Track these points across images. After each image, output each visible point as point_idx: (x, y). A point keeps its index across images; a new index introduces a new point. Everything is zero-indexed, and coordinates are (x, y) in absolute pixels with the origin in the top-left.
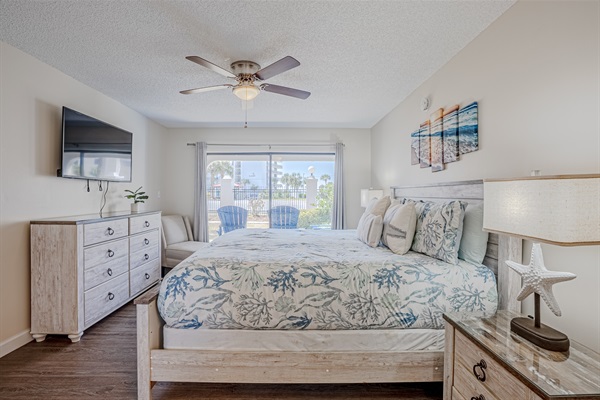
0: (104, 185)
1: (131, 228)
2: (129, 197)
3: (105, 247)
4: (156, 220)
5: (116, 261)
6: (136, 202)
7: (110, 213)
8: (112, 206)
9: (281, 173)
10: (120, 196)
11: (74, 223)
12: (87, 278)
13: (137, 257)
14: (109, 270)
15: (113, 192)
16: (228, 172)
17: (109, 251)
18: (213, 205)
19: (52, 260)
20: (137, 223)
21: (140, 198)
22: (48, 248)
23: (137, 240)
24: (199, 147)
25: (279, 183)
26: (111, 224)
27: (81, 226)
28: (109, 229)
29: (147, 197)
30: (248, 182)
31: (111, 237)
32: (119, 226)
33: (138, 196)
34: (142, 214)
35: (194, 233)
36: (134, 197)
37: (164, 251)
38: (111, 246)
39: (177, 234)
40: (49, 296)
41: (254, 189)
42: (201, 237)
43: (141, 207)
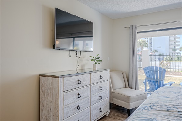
0: (78, 53)
1: (92, 79)
2: (92, 60)
3: (76, 92)
4: (106, 75)
5: (83, 100)
6: (95, 63)
7: (82, 69)
8: (83, 66)
9: (178, 45)
10: (87, 60)
11: (57, 77)
12: (65, 112)
13: (95, 98)
14: (78, 106)
15: (84, 57)
16: (145, 46)
17: (79, 94)
18: (140, 64)
19: (48, 98)
20: (95, 76)
21: (98, 61)
22: (46, 91)
23: (95, 87)
24: (132, 28)
25: (177, 51)
26: (80, 77)
27: (62, 79)
28: (79, 81)
29: (101, 61)
30: (157, 51)
31: (79, 86)
32: (85, 79)
33: (96, 60)
34: (98, 71)
35: (129, 83)
36: (94, 60)
37: (111, 93)
38: (79, 91)
39: (119, 83)
40: (47, 119)
41: (161, 55)
42: (134, 86)
43: (98, 67)
